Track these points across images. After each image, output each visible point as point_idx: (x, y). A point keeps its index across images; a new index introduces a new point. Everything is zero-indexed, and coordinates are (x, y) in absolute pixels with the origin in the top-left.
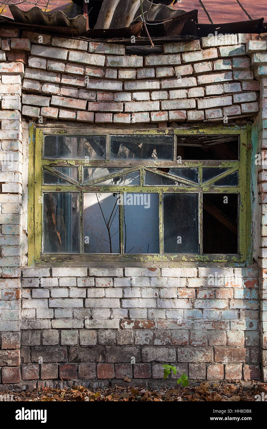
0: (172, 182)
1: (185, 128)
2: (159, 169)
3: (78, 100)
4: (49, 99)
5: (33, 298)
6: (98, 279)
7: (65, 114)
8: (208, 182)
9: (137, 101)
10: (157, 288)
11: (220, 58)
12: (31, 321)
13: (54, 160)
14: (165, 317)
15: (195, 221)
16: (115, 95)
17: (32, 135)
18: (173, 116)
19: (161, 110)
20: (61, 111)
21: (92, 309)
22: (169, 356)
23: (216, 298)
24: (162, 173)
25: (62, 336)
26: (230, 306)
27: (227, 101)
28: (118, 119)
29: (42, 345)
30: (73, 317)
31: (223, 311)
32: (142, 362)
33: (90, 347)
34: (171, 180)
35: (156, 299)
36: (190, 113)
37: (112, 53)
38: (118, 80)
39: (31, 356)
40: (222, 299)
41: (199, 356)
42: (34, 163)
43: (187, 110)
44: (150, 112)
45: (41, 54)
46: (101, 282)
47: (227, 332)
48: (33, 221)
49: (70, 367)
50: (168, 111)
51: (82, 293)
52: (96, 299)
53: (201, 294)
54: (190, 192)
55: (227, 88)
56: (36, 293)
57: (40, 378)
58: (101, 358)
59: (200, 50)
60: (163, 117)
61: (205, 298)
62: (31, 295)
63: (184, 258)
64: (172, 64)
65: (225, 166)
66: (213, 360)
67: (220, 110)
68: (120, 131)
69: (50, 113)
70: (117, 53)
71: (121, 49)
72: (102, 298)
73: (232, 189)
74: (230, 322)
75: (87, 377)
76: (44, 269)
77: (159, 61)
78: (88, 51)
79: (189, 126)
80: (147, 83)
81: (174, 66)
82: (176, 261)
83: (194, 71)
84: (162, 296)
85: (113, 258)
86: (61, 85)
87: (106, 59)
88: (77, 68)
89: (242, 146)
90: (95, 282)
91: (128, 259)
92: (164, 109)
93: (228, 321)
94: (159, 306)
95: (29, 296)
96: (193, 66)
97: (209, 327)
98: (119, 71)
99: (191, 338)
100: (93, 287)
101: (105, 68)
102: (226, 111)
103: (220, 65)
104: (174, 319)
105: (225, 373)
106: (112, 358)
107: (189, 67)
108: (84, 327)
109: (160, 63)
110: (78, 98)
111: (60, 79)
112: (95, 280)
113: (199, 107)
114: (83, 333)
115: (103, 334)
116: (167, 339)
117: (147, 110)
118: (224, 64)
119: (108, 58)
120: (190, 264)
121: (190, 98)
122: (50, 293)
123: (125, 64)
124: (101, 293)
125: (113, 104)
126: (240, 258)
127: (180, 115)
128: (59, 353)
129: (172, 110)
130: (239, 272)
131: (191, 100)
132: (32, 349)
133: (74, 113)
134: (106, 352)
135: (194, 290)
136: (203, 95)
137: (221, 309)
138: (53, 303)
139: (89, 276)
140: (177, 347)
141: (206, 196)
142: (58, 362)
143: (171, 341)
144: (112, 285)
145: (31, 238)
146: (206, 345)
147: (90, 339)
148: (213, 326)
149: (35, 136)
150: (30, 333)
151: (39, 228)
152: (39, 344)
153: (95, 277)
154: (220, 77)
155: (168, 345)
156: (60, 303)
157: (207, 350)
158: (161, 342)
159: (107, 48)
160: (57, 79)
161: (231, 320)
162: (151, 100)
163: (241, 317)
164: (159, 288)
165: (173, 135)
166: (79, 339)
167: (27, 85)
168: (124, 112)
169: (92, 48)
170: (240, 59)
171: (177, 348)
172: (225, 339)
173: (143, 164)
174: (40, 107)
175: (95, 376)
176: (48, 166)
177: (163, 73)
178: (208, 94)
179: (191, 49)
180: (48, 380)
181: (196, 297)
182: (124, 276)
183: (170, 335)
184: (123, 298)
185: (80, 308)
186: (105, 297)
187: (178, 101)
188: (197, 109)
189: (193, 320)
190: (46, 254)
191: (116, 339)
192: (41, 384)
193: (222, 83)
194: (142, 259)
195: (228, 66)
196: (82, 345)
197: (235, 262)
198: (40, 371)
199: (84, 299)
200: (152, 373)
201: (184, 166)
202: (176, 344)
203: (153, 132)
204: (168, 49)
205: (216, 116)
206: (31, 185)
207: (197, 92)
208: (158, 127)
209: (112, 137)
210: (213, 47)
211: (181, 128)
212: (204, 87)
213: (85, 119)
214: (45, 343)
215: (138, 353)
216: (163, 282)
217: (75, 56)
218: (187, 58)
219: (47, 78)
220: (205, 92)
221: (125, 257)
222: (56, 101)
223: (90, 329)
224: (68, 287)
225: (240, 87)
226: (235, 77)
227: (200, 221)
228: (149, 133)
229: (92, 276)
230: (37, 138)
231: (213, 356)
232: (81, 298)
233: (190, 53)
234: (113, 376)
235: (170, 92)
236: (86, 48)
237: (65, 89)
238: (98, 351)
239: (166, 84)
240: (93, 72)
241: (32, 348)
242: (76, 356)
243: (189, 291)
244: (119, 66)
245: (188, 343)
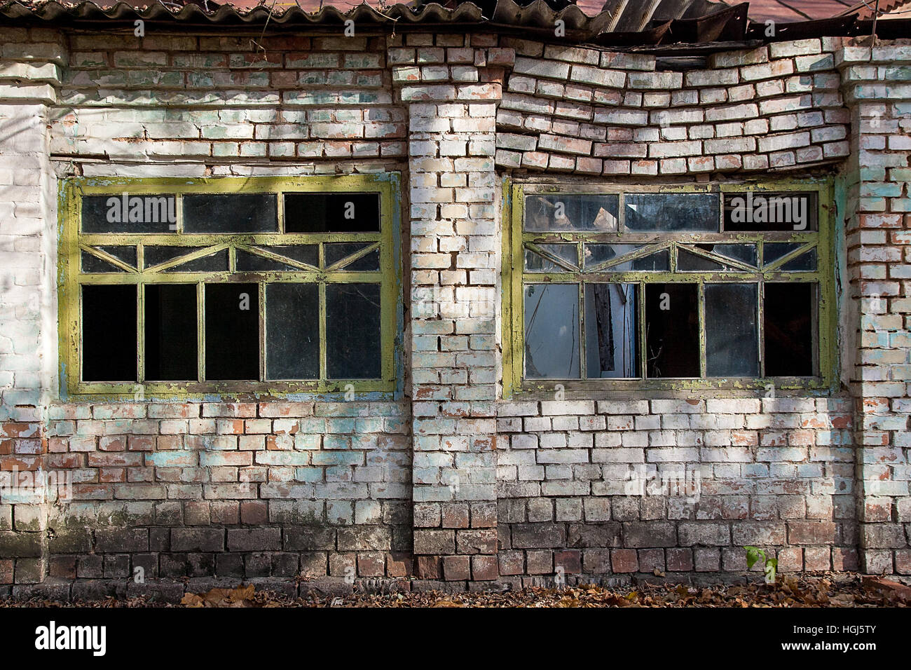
0: (719, 266)
1: (736, 182)
2: (698, 246)
3: (580, 141)
4: (535, 139)
5: (512, 449)
6: (612, 417)
7: (559, 163)
8: (773, 265)
9: (668, 141)
10: (700, 430)
11: (796, 74)
12: (511, 486)
13: (541, 234)
14: (712, 476)
15: (752, 326)
16: (635, 132)
17: (507, 196)
18: (722, 163)
19: (704, 155)
20: (552, 157)
21: (601, 465)
22: (719, 537)
23: (789, 446)
24: (702, 253)
25: (558, 507)
26: (810, 457)
27: (803, 139)
28: (638, 169)
29: (528, 522)
30: (574, 477)
31: (799, 466)
32: (678, 546)
33: (600, 524)
34: (717, 262)
35: (699, 447)
36: (747, 159)
37: (636, 68)
38: (642, 108)
39: (511, 539)
40: (798, 447)
41: (764, 535)
42: (511, 238)
43: (742, 154)
44: (686, 157)
45: (528, 72)
46: (616, 423)
47: (806, 497)
48: (509, 329)
49: (570, 555)
50: (714, 155)
51: (588, 440)
52: (608, 450)
53: (767, 439)
54: (745, 281)
55: (803, 121)
56: (518, 441)
57: (526, 571)
58: (615, 540)
59: (767, 63)
60: (708, 166)
61: (773, 446)
62: (510, 443)
63: (737, 384)
64: (726, 83)
65: (797, 241)
66: (785, 541)
67: (792, 153)
68: (640, 188)
69: (537, 160)
70: (644, 67)
71: (651, 62)
72: (618, 447)
73: (806, 276)
74: (811, 482)
75: (596, 571)
76: (529, 404)
77: (707, 79)
78: (599, 66)
79: (742, 179)
80: (684, 113)
81: (727, 87)
82: (725, 388)
83: (757, 94)
84: (708, 443)
85: (630, 385)
86: (553, 118)
87: (627, 77)
88: (581, 91)
89: (821, 209)
90: (607, 423)
91: (653, 387)
92: (708, 153)
93: (808, 480)
94: (703, 460)
95: (507, 447)
96: (755, 87)
97: (779, 490)
98: (645, 96)
99: (753, 508)
100: (603, 431)
101: (623, 91)
102: (801, 155)
103: (796, 85)
104: (726, 478)
105: (804, 561)
106: (633, 541)
107: (750, 87)
108: (591, 492)
109: (707, 83)
110: (578, 138)
111: (553, 109)
112: (606, 419)
113: (761, 150)
114: (590, 503)
115: (620, 503)
116: (716, 511)
117: (682, 155)
118: (801, 83)
119: (630, 75)
120: (746, 393)
121: (747, 136)
122: (539, 440)
123: (655, 84)
124: (615, 439)
125: (631, 146)
126: (821, 383)
127: (733, 162)
128: (553, 534)
129: (720, 154)
130: (822, 403)
131: (749, 138)
132: (512, 528)
133: (572, 160)
134: (625, 532)
135: (756, 433)
136: (766, 131)
137: (796, 463)
138: (544, 456)
139: (597, 413)
140: (731, 522)
141: (769, 287)
142: (552, 548)
143: (722, 513)
144: (632, 428)
145: (507, 356)
146: (776, 517)
147: (599, 511)
148: (785, 488)
149: (511, 198)
150: (510, 504)
151: (519, 340)
152: (523, 520)
153: (607, 415)
154: (794, 104)
155: (718, 520)
156: (554, 457)
157: (776, 525)
158: (708, 514)
159: (629, 60)
160: (548, 109)
161: (813, 479)
162: (689, 139)
163: (827, 474)
164: (704, 431)
165: (719, 193)
166: (583, 513)
167: (503, 118)
168: (647, 158)
169: (605, 60)
170: (825, 76)
171: (731, 524)
172: (804, 508)
173: (674, 238)
174: (522, 152)
175: (609, 568)
176: (532, 242)
177: (709, 98)
178: (773, 129)
179: (755, 61)
180: (538, 575)
181: (759, 444)
182: (651, 413)
183: (720, 503)
184: (650, 447)
185: (584, 464)
186: (622, 446)
187: (730, 140)
188: (757, 152)
189: (755, 480)
190: (529, 381)
191: (639, 512)
192: (528, 582)
193: (795, 112)
194: (674, 386)
195: (807, 86)
196: (588, 522)
197: (814, 389)
198: (526, 561)
199: (590, 450)
200: (694, 563)
201: (735, 241)
202: (731, 517)
203: (689, 188)
204: (721, 61)
205: (786, 164)
206: (506, 273)
207: (759, 127)
208: (695, 181)
209: (626, 197)
210: (785, 58)
211: (730, 183)
212: (768, 118)
213: (589, 170)
214: (532, 519)
215: (673, 532)
216: (709, 421)
217: (580, 74)
218: (748, 74)
219: (534, 107)
220: (769, 126)
221: (647, 383)
222: (547, 142)
223: (599, 496)
224: (566, 432)
225: (821, 118)
226: (815, 102)
227: (760, 326)
228: (682, 191)
229: (602, 414)
230: (515, 201)
231: (785, 535)
232: (585, 448)
233: (753, 67)
234: (636, 569)
235: (718, 126)
236: (596, 62)
237: (560, 124)
238: (612, 530)
239: (713, 114)
240: (605, 97)
241: (513, 526)
242: (578, 538)
243: (748, 435)
244: (646, 87)
245: (747, 516)
